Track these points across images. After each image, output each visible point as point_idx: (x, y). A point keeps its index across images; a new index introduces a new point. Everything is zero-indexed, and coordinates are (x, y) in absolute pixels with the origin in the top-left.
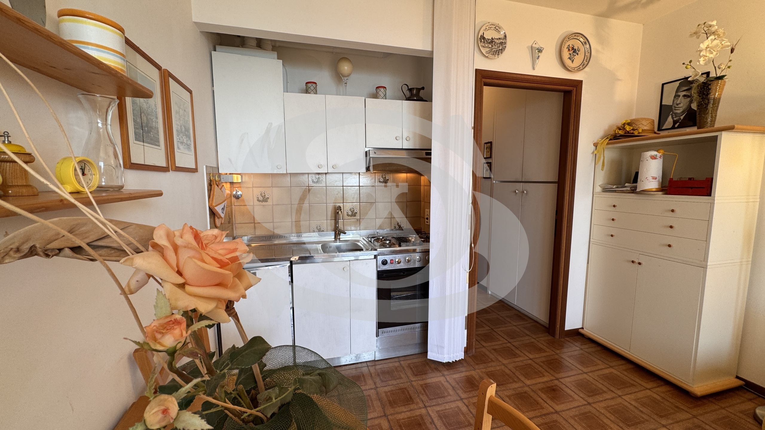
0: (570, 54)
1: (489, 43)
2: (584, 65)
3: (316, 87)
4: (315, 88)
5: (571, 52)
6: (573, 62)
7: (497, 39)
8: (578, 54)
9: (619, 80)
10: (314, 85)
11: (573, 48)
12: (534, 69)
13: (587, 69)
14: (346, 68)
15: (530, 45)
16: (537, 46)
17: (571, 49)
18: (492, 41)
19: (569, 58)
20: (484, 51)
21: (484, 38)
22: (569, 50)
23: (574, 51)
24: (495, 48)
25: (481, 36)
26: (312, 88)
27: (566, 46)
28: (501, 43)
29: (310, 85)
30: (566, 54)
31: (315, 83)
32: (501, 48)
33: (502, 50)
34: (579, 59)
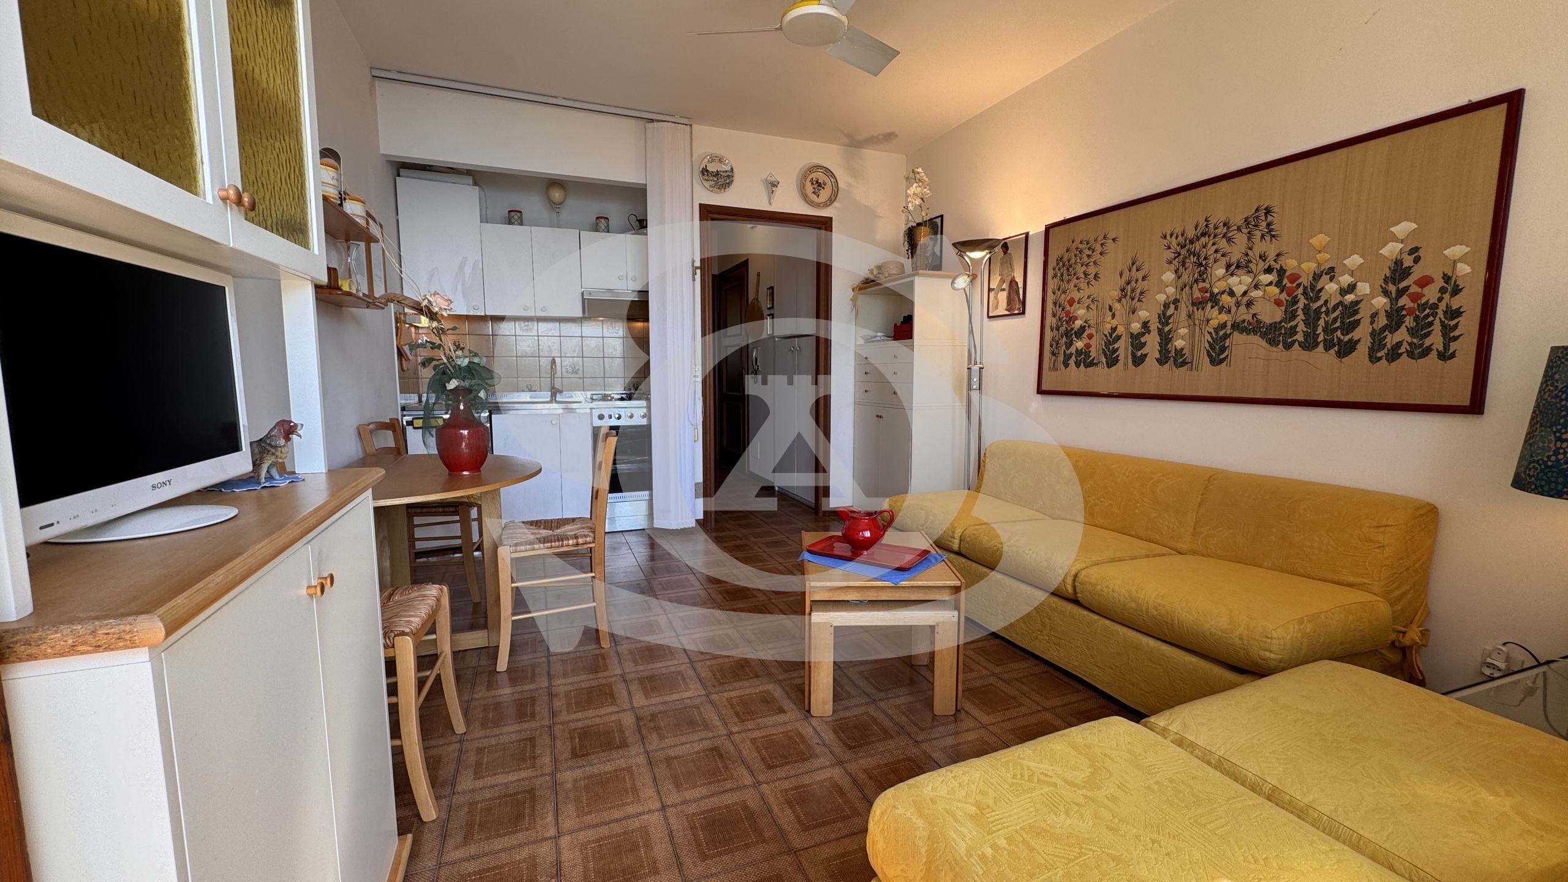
0: (814, 188)
1: (714, 176)
2: (831, 201)
3: (521, 215)
4: (521, 218)
5: (815, 186)
6: (818, 196)
7: (723, 172)
8: (824, 188)
9: (879, 217)
10: (518, 214)
11: (817, 182)
12: (770, 204)
13: (835, 204)
14: (557, 195)
15: (765, 177)
16: (773, 179)
17: (814, 183)
18: (717, 174)
19: (813, 193)
20: (707, 184)
21: (707, 171)
22: (812, 184)
23: (819, 185)
24: (721, 181)
25: (703, 169)
26: (516, 217)
27: (809, 179)
28: (728, 176)
29: (513, 214)
30: (809, 188)
31: (520, 212)
32: (728, 181)
33: (729, 184)
34: (825, 195)
